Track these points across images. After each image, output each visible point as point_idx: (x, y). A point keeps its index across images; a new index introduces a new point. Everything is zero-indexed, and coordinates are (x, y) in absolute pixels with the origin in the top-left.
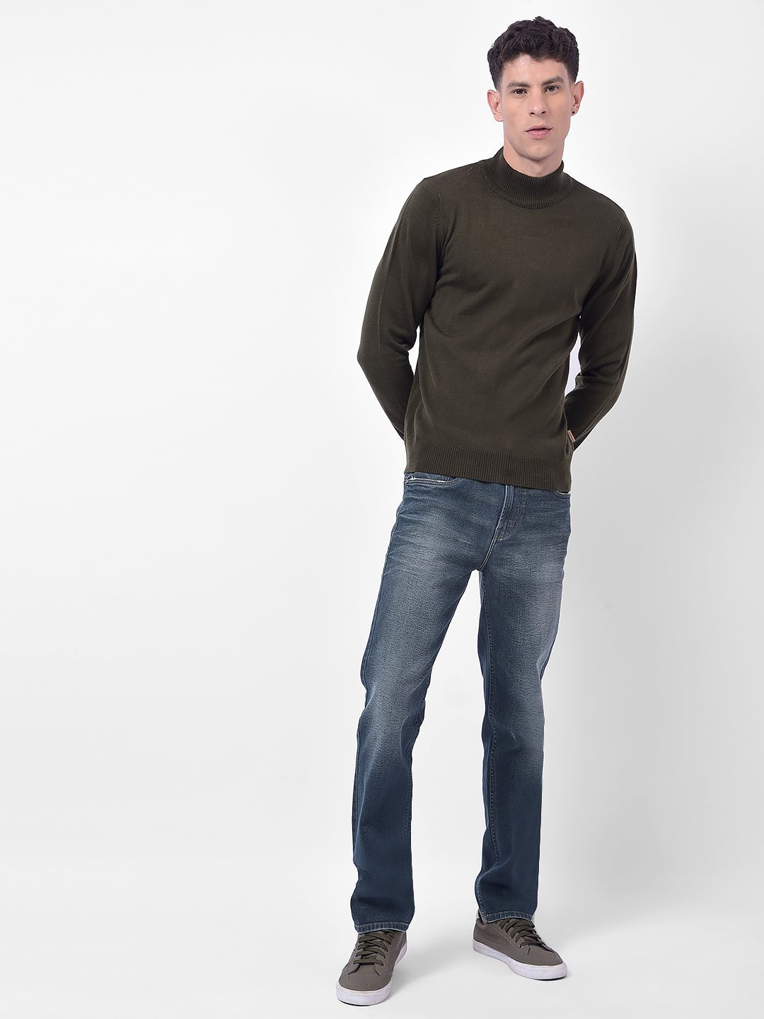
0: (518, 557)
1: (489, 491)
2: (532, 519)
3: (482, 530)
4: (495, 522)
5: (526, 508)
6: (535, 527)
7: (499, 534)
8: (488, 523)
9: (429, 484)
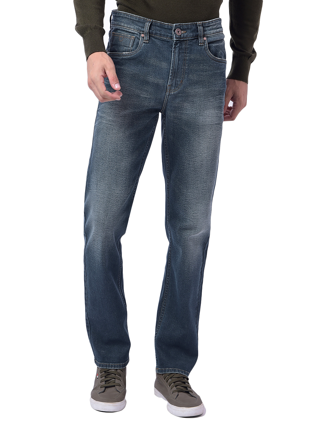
0: (187, 105)
1: (160, 58)
2: (193, 77)
3: (157, 86)
4: (166, 80)
5: (188, 69)
6: (197, 83)
7: (170, 89)
8: (161, 82)
9: (117, 56)
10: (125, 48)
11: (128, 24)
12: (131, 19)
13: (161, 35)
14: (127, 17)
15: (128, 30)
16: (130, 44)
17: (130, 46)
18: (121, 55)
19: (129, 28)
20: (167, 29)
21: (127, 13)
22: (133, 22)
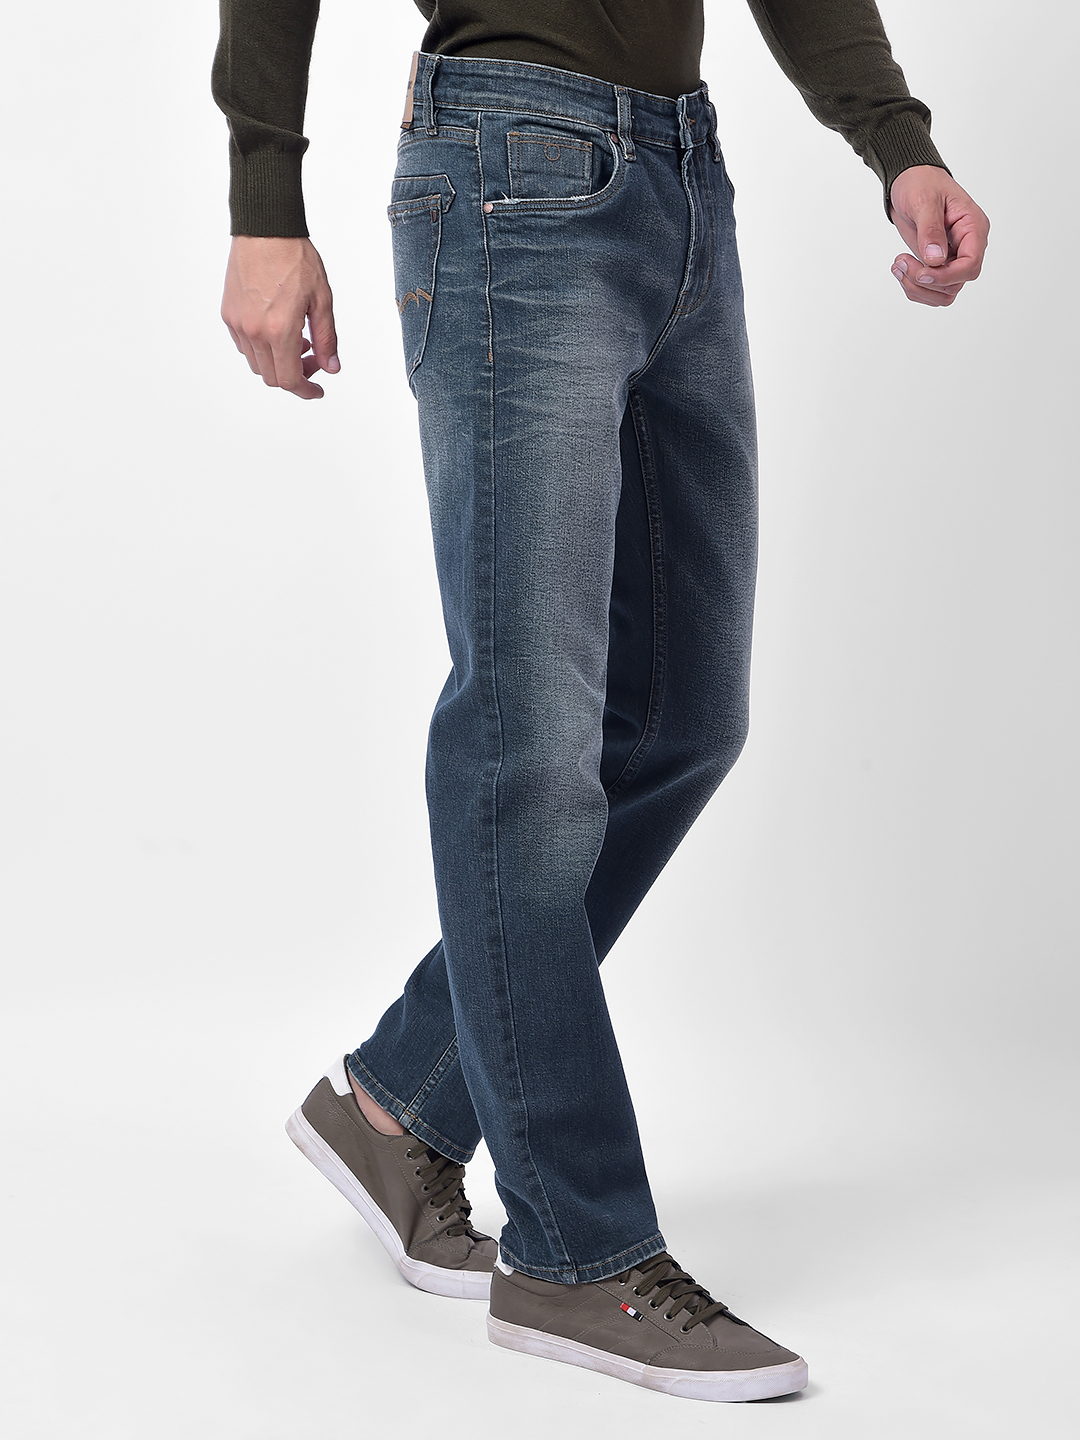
0: (711, 352)
4: (679, 277)
7: (685, 303)
8: (667, 282)
9: (558, 209)
10: (572, 181)
11: (563, 104)
12: (567, 88)
13: (653, 133)
14: (556, 81)
15: (571, 125)
16: (586, 168)
17: (587, 175)
18: (569, 206)
19: (571, 117)
20: (660, 114)
21: (552, 68)
22: (576, 95)
